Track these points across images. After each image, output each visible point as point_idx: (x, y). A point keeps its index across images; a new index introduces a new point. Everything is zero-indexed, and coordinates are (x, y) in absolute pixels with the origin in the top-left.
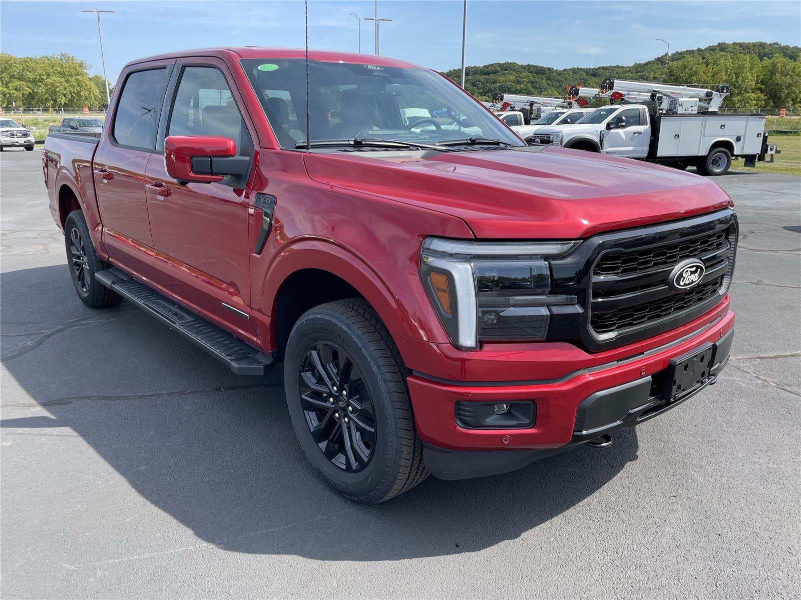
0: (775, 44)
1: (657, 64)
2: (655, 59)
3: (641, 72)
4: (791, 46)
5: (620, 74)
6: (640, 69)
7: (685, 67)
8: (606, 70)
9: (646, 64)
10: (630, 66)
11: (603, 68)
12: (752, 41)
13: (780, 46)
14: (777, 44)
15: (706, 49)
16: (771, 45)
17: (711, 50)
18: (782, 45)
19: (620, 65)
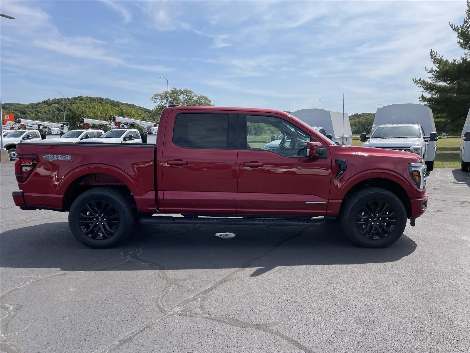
0: (107, 99)
1: (45, 104)
2: (43, 101)
3: (35, 108)
4: (116, 101)
5: (22, 108)
6: (34, 107)
7: (78, 108)
8: (11, 105)
9: (37, 104)
10: (27, 104)
11: (8, 104)
12: (96, 97)
13: (110, 100)
14: (108, 99)
15: (72, 99)
16: (106, 99)
17: (75, 99)
18: (111, 100)
19: (20, 103)
